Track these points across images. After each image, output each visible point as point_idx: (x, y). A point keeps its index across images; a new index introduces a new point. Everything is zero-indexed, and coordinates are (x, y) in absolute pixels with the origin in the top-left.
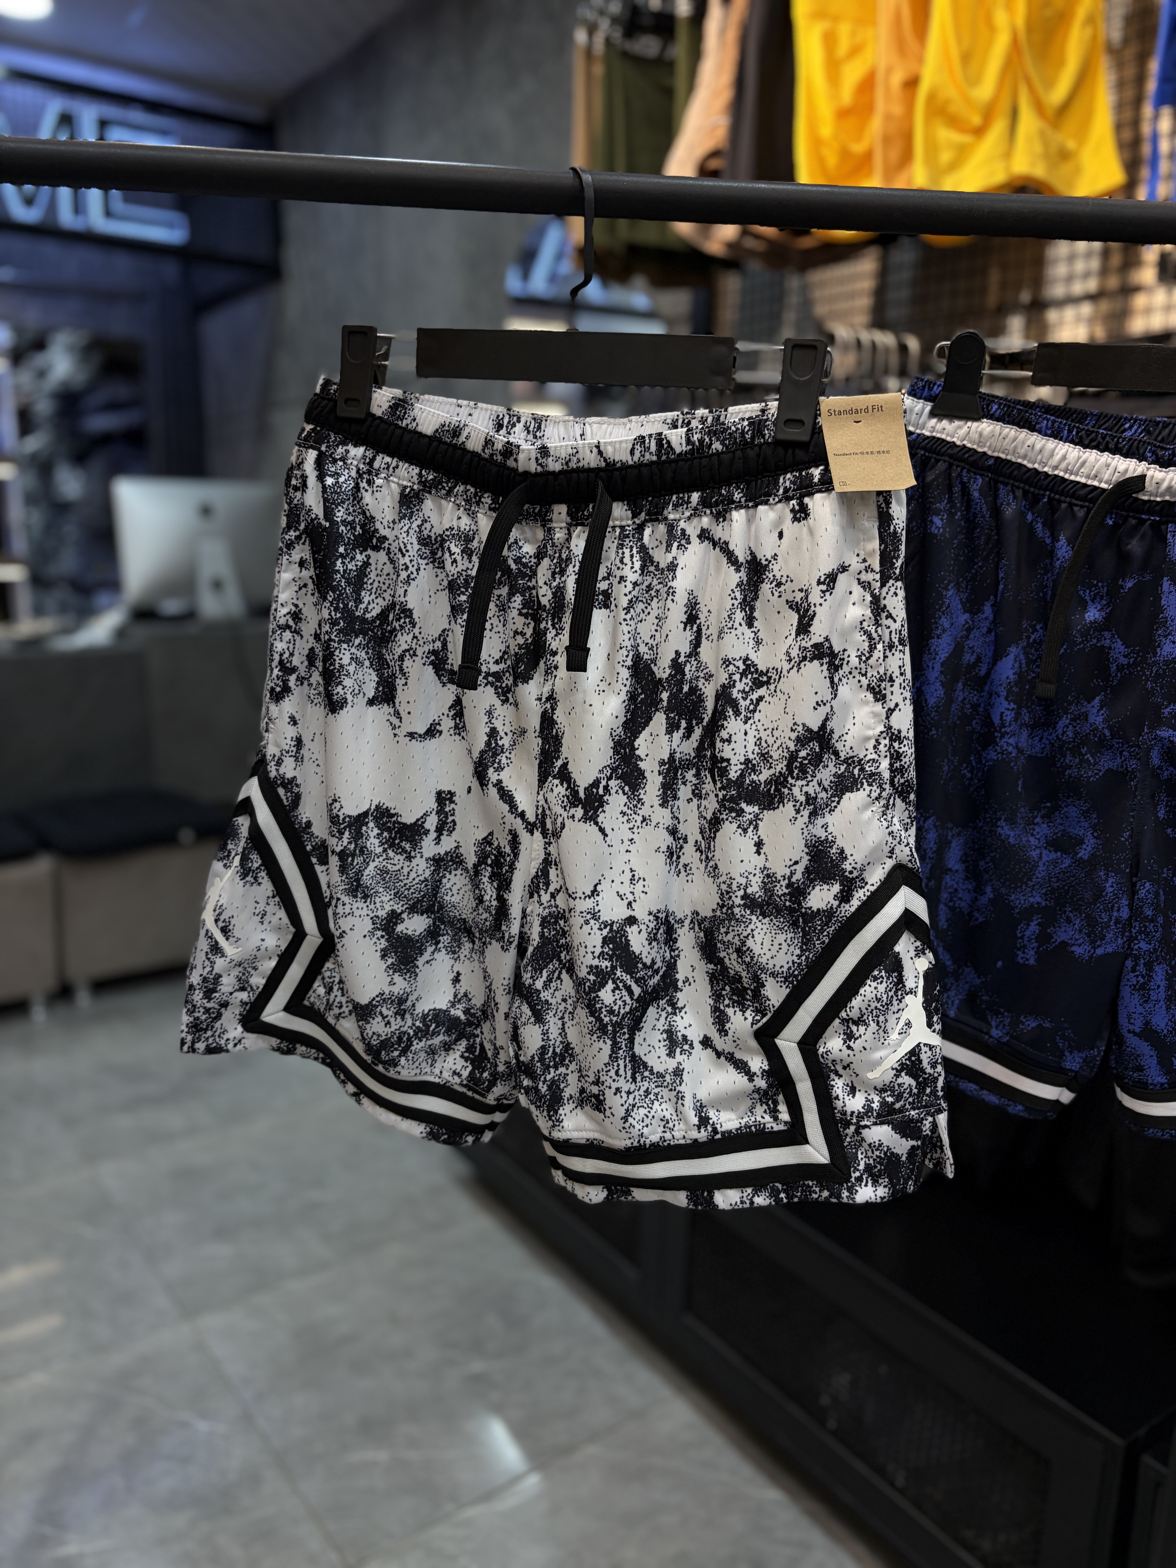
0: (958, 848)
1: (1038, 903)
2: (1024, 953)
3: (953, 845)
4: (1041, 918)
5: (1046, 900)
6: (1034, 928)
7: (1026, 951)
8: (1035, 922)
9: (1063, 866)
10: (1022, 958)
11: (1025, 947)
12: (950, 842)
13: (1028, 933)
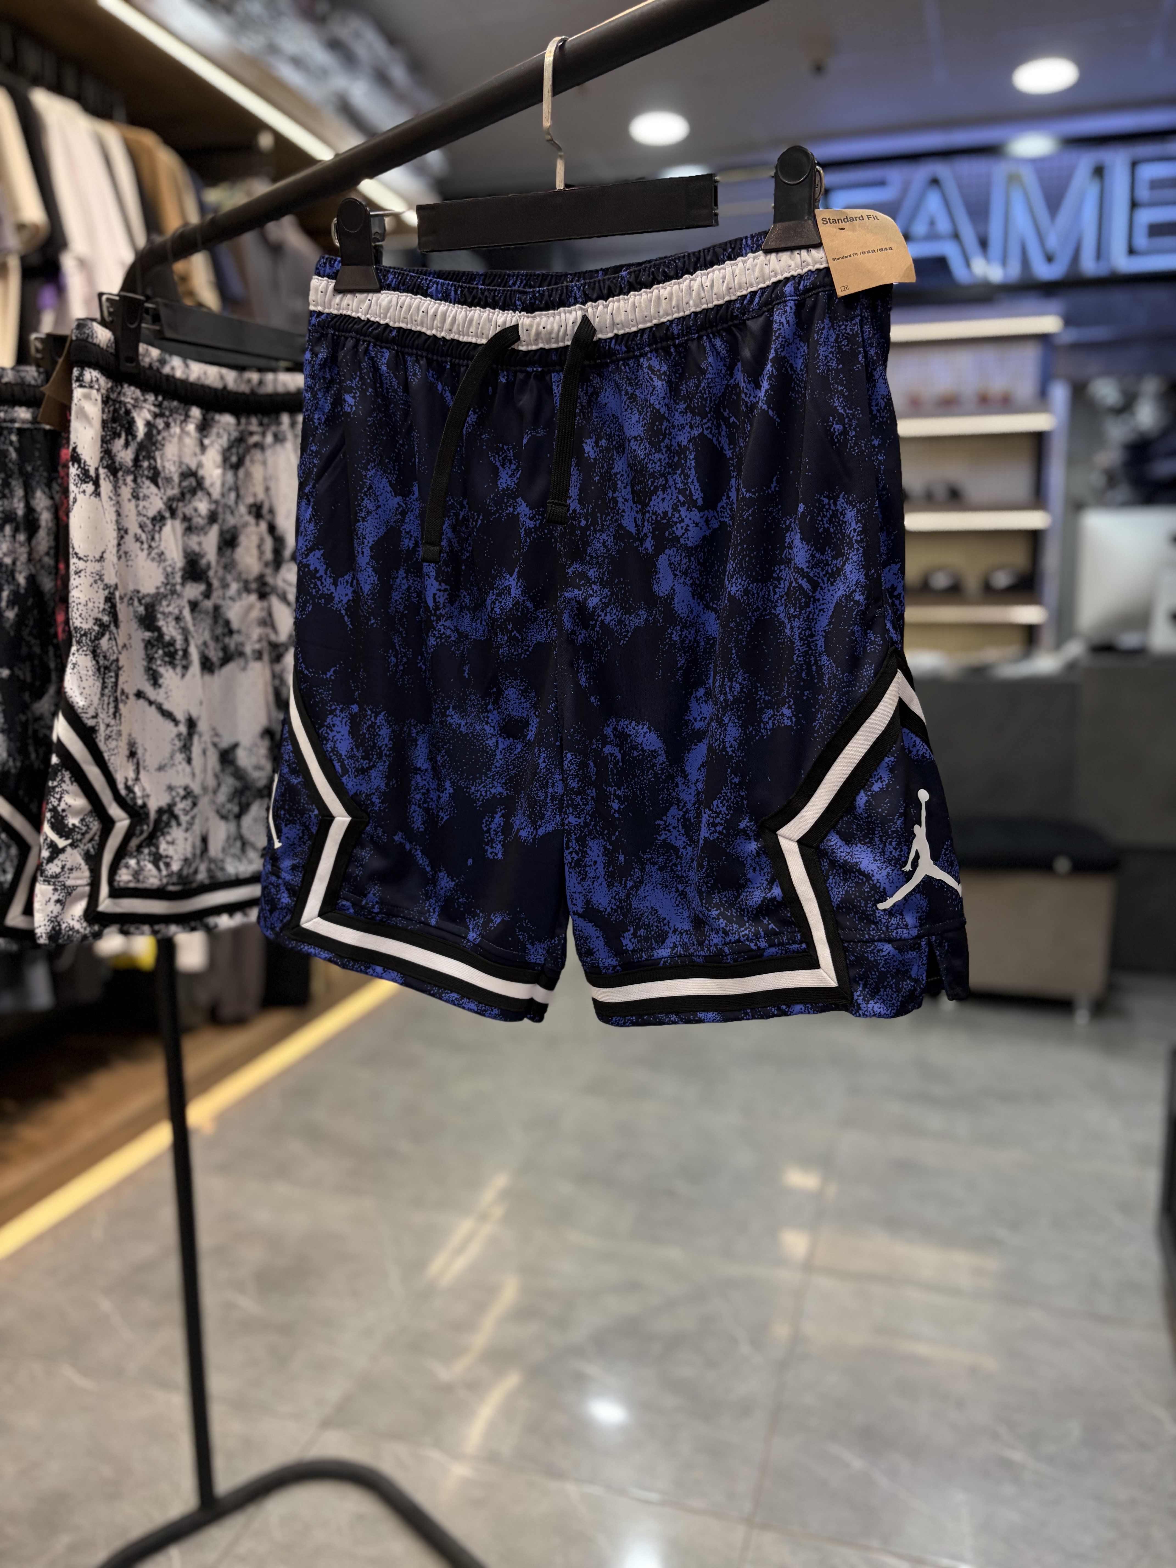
0: (424, 745)
1: (500, 793)
2: (492, 847)
3: (420, 742)
4: (504, 809)
5: (507, 789)
6: (498, 819)
7: (494, 845)
8: (500, 814)
9: (516, 752)
10: (491, 853)
11: (492, 840)
12: (416, 740)
13: (493, 826)
